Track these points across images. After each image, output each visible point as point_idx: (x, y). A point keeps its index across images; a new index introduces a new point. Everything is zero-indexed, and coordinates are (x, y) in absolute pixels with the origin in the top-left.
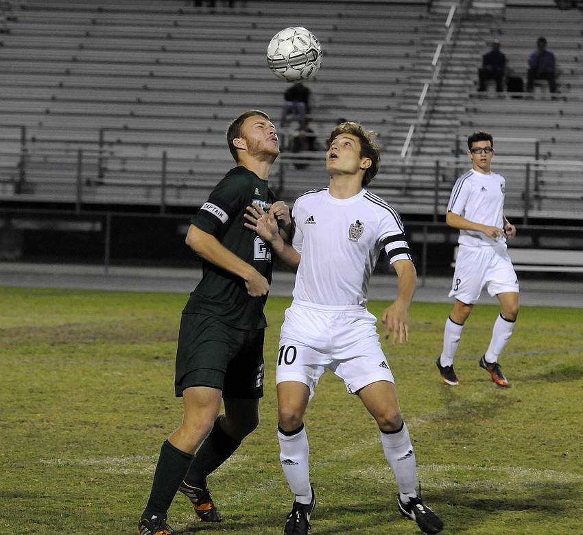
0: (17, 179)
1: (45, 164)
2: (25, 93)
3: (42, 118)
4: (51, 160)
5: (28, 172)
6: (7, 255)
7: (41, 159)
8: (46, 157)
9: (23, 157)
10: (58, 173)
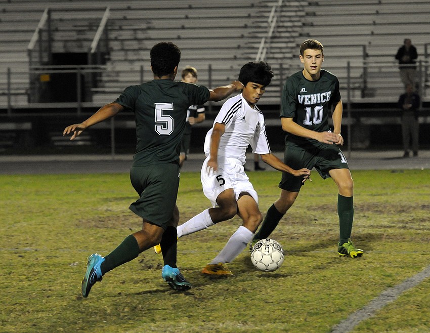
0: (362, 86)
1: (381, 74)
2: (350, 20)
3: (369, 38)
4: (383, 70)
5: (369, 80)
6: (360, 145)
7: (376, 70)
8: (380, 68)
9: (365, 69)
10: (394, 80)
